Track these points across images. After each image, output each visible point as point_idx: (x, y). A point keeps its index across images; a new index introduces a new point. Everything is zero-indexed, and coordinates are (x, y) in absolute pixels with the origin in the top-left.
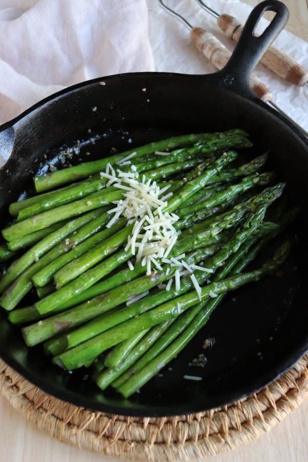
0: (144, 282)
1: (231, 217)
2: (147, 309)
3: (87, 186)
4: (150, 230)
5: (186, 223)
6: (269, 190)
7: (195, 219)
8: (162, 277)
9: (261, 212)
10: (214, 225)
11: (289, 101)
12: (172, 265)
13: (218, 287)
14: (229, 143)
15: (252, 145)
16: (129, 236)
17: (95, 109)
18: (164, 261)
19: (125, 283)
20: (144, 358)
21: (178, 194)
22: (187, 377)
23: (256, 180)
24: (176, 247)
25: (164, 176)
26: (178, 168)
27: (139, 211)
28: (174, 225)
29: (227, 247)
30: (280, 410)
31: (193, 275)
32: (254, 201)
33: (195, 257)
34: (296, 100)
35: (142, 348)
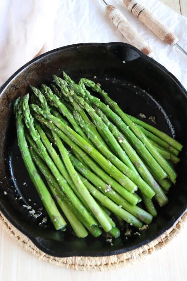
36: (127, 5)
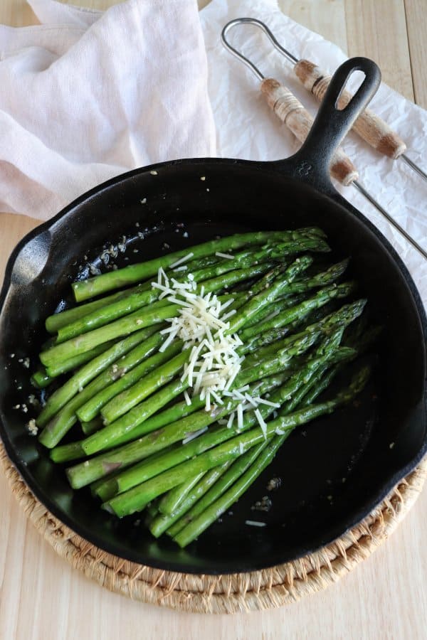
0: (202, 417)
1: (303, 342)
2: (205, 449)
3: (136, 299)
4: (209, 358)
5: (250, 347)
6: (348, 307)
7: (261, 343)
8: (223, 412)
9: (336, 337)
10: (282, 352)
11: (379, 177)
12: (234, 398)
13: (285, 423)
14: (302, 247)
15: (329, 250)
16: (186, 364)
17: (144, 201)
18: (225, 393)
19: (181, 418)
20: (202, 502)
21: (242, 313)
22: (250, 523)
23: (333, 294)
24: (239, 378)
25: (226, 286)
26: (243, 276)
27: (198, 332)
28: (237, 350)
29: (297, 377)
30: (350, 559)
31: (258, 410)
32: (330, 321)
33: (260, 388)
34: (388, 176)
35: (200, 491)
36: (303, 80)
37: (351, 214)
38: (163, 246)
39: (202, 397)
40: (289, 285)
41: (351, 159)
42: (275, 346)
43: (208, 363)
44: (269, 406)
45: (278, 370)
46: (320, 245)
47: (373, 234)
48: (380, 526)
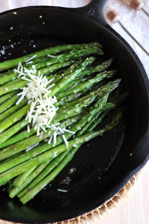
0: (35, 139)
1: (88, 100)
2: (37, 154)
3: (6, 78)
4: (40, 108)
5: (61, 103)
6: (112, 83)
7: (67, 101)
8: (46, 136)
9: (105, 98)
10: (77, 106)
11: (130, 20)
12: (52, 129)
13: (78, 141)
14: (90, 52)
15: (103, 54)
16: (28, 111)
17: (12, 28)
18: (47, 127)
19: (25, 139)
20: (35, 180)
21: (58, 85)
22: (59, 190)
23: (104, 76)
24: (55, 118)
25: (51, 72)
26: (60, 66)
27: (35, 95)
28: (54, 104)
29: (84, 118)
30: (109, 208)
31: (64, 135)
32: (102, 90)
33: (65, 124)
34: (134, 19)
35: (35, 175)
37: (114, 35)
38: (23, 51)
39: (35, 128)
40: (83, 71)
41: (117, 11)
42: (74, 102)
43: (39, 111)
44: (69, 133)
45: (75, 114)
46: (99, 51)
47: (125, 45)
48: (124, 192)
